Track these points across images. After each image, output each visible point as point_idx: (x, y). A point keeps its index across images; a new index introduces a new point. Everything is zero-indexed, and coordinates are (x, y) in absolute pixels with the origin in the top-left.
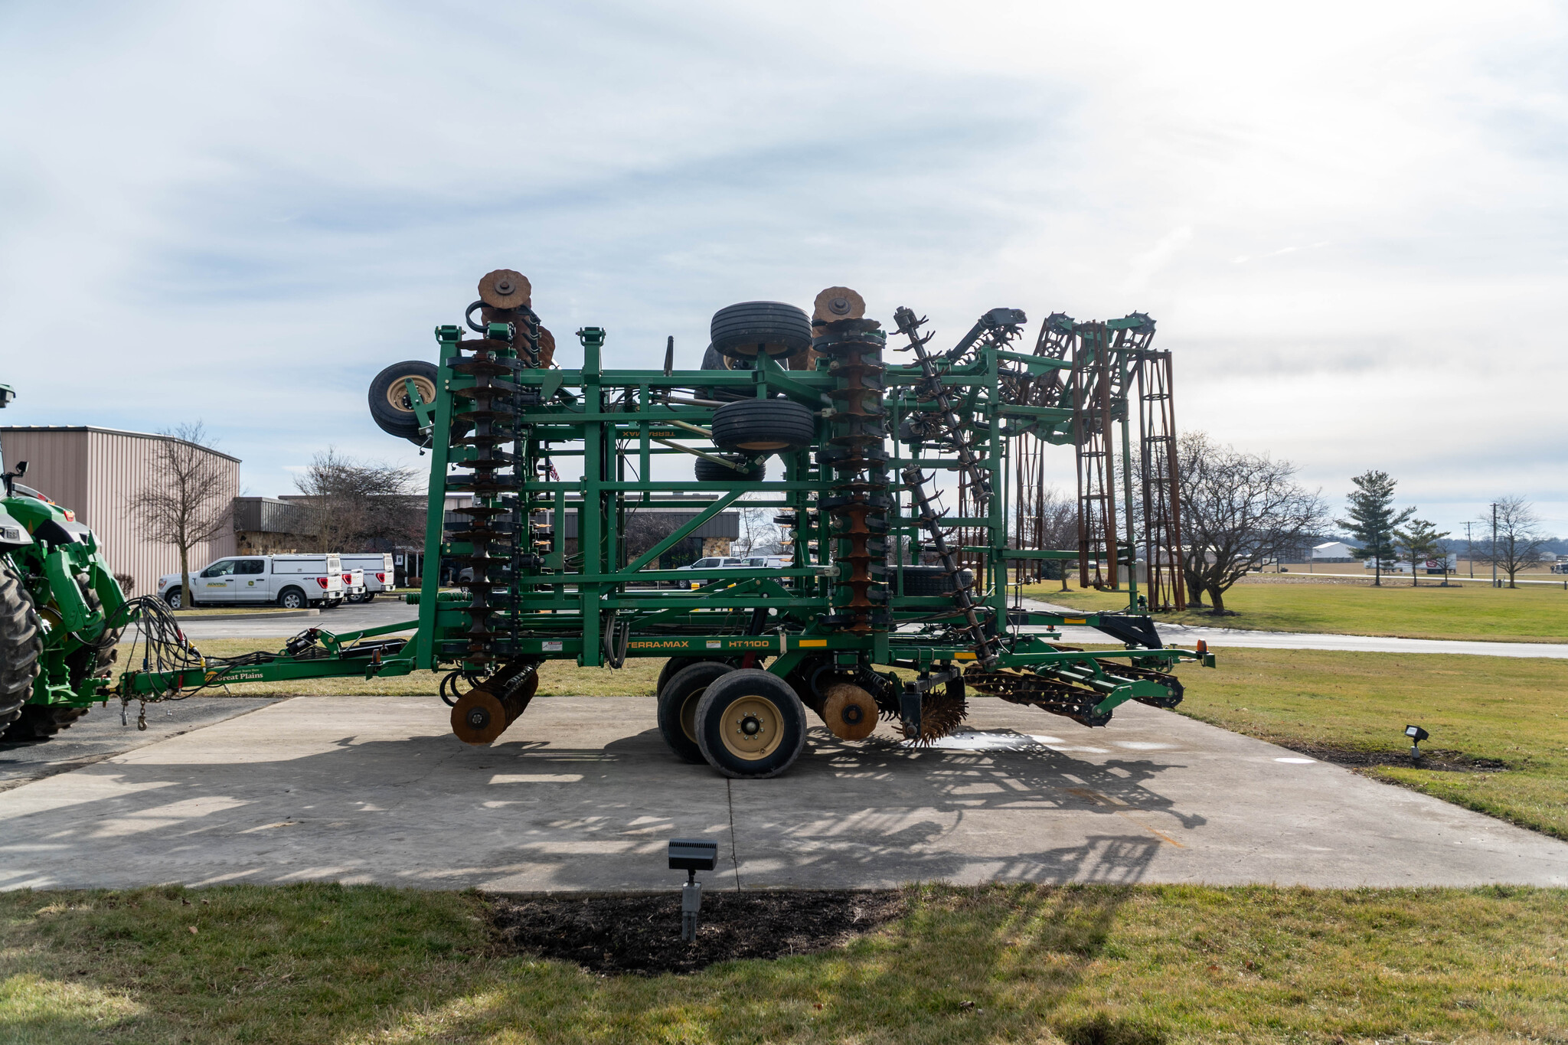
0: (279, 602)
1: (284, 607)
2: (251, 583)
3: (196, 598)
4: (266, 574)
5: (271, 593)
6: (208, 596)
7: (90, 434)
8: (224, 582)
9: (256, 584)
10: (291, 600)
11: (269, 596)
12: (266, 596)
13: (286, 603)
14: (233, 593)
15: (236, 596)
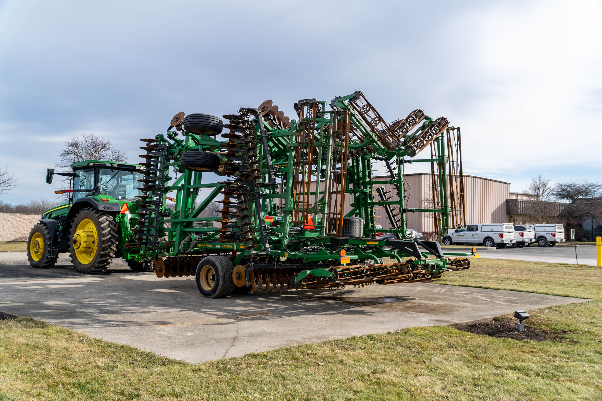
0: (483, 244)
1: (486, 246)
2: (473, 235)
3: (453, 241)
4: (478, 232)
5: (481, 240)
6: (457, 240)
7: (423, 176)
8: (463, 234)
9: (475, 235)
10: (488, 243)
11: (480, 241)
12: (479, 241)
13: (487, 244)
14: (466, 239)
15: (467, 241)
